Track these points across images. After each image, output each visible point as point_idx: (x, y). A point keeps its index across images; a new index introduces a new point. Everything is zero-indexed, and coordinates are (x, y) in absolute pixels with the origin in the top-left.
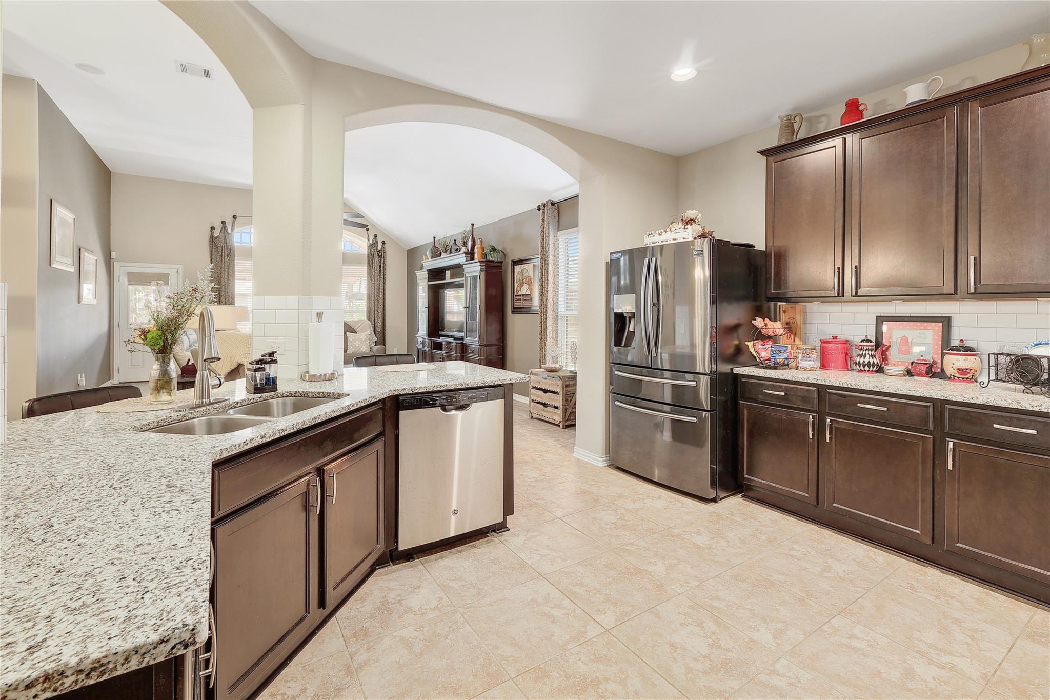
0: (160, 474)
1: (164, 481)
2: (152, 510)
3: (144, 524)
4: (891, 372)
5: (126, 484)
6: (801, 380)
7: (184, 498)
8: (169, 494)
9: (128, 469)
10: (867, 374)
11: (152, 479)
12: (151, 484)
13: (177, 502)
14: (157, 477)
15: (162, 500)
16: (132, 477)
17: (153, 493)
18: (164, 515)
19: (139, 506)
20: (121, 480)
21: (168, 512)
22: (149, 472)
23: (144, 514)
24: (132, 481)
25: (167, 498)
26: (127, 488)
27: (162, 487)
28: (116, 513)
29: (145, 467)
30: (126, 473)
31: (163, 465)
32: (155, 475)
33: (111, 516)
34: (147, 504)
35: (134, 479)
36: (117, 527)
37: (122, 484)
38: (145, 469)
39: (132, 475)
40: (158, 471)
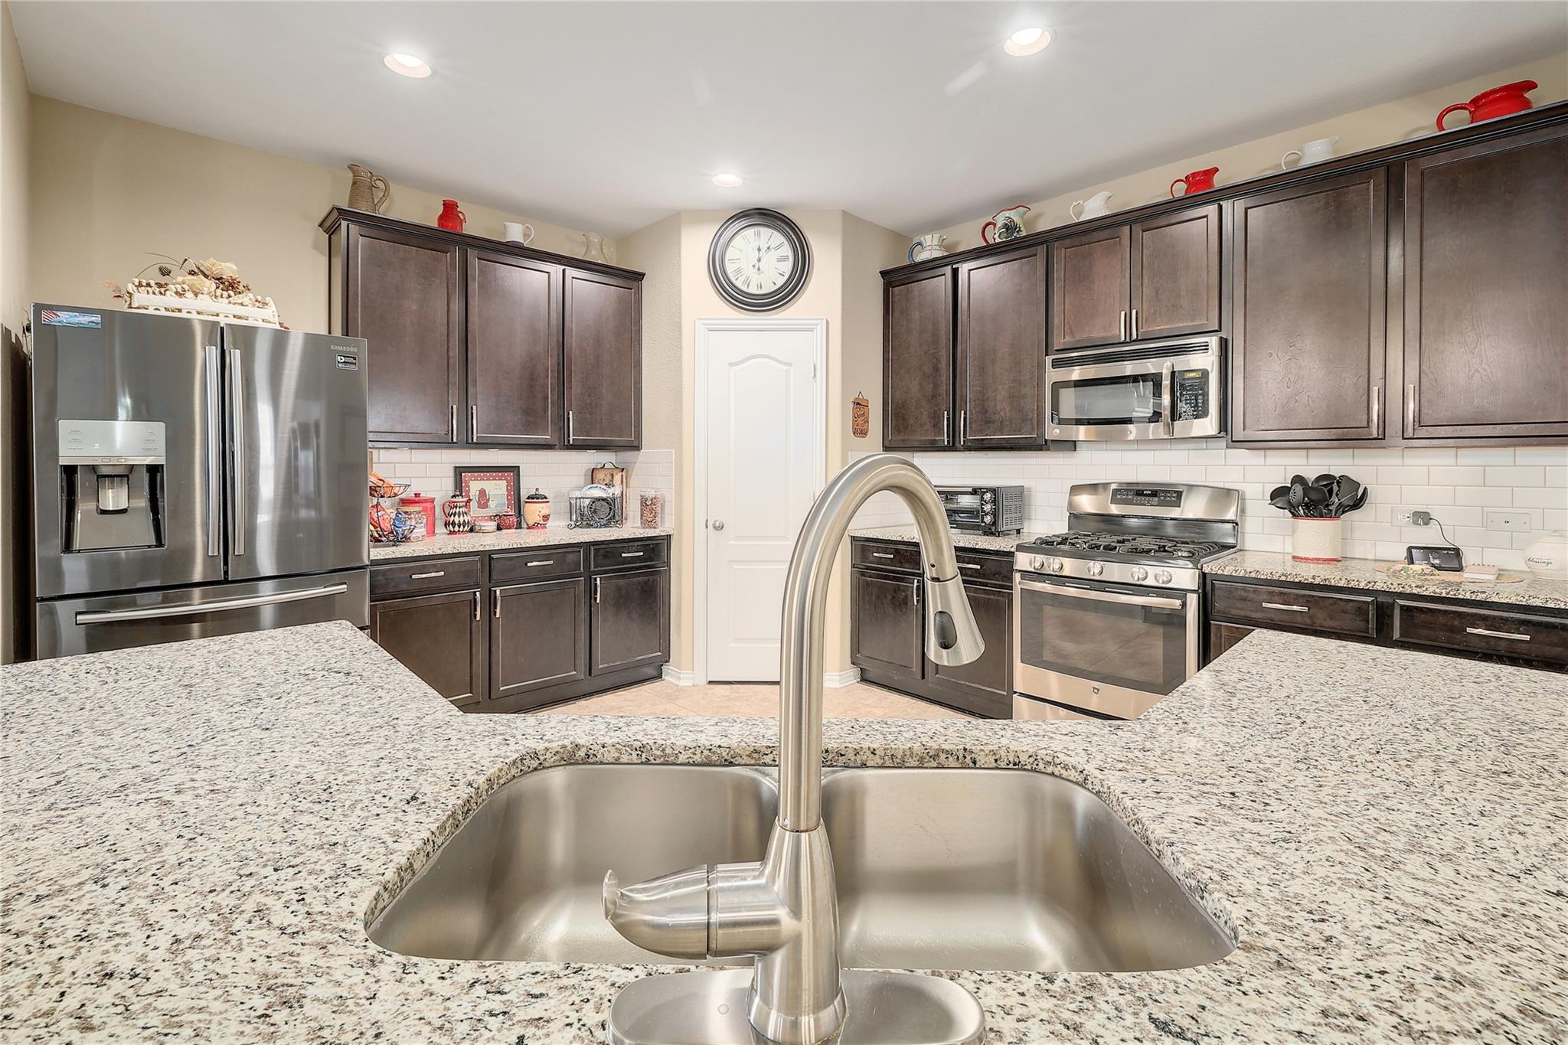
0: (1234, 714)
1: (1235, 702)
2: (1262, 679)
3: (1274, 673)
4: (487, 528)
5: (1283, 717)
6: (465, 550)
7: (1226, 678)
8: (1239, 686)
9: (1275, 743)
10: (462, 535)
11: (1248, 711)
12: (1252, 705)
13: (1235, 677)
14: (1240, 711)
15: (1249, 685)
16: (1273, 726)
17: (1254, 694)
18: (1254, 672)
19: (1274, 687)
20: (1289, 726)
21: (1249, 673)
22: (1246, 724)
23: (1272, 679)
24: (1275, 719)
25: (1244, 683)
26: (1282, 711)
27: (1242, 696)
28: (1298, 689)
29: (1248, 736)
30: (1280, 736)
31: (1221, 727)
32: (1239, 717)
33: (1304, 689)
34: (1265, 686)
35: (1271, 721)
36: (1298, 678)
37: (1289, 719)
38: (1251, 732)
39: (1272, 729)
40: (1234, 720)
